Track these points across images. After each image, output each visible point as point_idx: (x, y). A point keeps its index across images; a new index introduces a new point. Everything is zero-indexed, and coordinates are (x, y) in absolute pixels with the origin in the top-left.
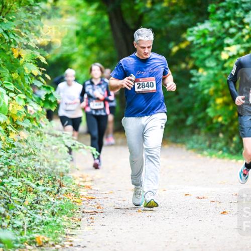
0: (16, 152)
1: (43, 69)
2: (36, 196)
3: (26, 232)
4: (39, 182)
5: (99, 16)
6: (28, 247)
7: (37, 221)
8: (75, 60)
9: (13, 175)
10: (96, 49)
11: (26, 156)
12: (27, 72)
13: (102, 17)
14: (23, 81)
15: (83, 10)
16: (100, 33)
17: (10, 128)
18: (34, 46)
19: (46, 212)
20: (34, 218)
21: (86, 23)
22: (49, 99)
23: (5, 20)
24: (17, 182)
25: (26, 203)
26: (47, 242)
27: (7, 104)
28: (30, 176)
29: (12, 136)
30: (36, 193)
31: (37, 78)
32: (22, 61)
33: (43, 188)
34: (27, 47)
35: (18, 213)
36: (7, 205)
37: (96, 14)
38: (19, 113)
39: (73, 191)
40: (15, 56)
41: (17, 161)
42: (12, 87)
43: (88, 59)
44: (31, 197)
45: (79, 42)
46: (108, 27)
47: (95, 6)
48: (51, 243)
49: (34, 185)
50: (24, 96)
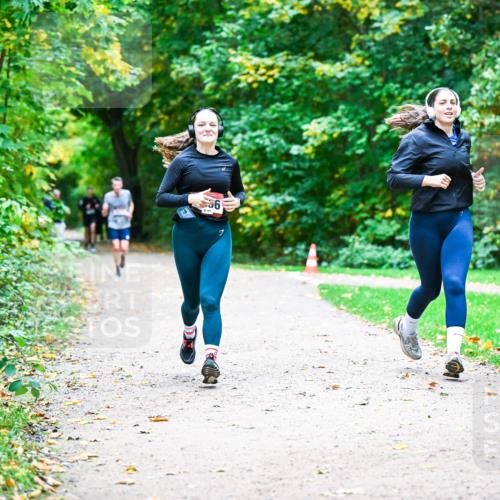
0: (28, 259)
1: (53, 185)
2: (45, 299)
3: (37, 331)
4: (49, 286)
5: (102, 137)
6: (39, 345)
7: (46, 321)
8: (81, 178)
9: (27, 281)
10: (100, 168)
11: (36, 262)
12: (38, 187)
13: (106, 139)
14: (35, 195)
15: (89, 132)
16: (104, 152)
17: (22, 237)
18: (44, 163)
19: (55, 313)
20: (44, 319)
21: (92, 144)
22: (59, 211)
23: (18, 141)
24: (28, 286)
25: (38, 305)
26: (56, 340)
27: (20, 215)
28: (40, 280)
29: (25, 245)
30: (46, 295)
31: (47, 192)
32: (34, 177)
33: (52, 292)
34: (38, 165)
35: (29, 314)
36: (20, 307)
37: (99, 136)
38: (31, 224)
39: (79, 294)
40: (28, 172)
41: (29, 267)
42: (25, 200)
43: (93, 176)
44: (40, 301)
45: (86, 161)
46: (111, 147)
47: (99, 128)
48: (60, 341)
49: (44, 289)
50: (35, 209)
